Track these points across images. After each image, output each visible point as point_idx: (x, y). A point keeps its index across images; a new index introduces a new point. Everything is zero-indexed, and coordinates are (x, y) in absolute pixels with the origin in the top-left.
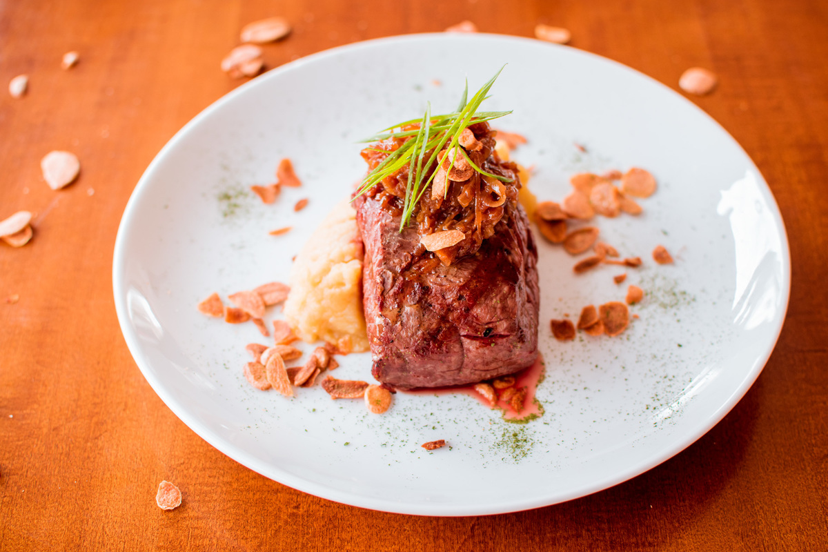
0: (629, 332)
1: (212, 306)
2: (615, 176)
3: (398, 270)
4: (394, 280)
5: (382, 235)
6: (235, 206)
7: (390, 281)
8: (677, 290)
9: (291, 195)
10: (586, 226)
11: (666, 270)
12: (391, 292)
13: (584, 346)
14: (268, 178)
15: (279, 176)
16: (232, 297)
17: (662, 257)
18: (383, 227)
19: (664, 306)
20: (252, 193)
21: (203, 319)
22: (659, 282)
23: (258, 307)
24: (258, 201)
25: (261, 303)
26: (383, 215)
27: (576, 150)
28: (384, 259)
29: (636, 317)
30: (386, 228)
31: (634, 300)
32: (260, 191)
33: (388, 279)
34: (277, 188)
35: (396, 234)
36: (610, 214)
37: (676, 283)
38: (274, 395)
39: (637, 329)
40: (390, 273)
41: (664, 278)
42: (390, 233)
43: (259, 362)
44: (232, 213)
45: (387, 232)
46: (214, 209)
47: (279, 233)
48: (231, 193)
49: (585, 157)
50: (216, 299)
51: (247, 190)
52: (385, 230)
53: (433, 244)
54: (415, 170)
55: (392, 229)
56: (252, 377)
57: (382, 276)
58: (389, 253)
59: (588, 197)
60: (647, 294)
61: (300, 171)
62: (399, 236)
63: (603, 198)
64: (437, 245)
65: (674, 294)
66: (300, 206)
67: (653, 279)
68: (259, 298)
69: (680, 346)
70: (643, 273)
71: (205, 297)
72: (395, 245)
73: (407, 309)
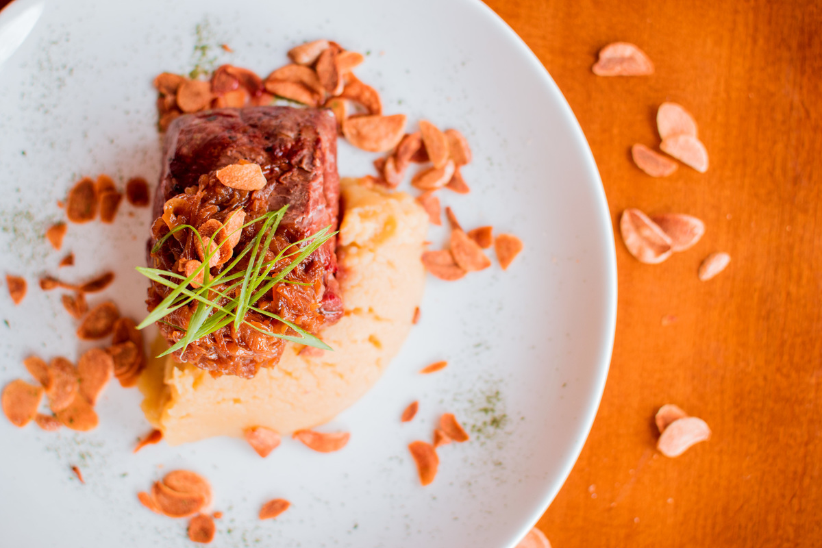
0: (72, 185)
1: (508, 249)
2: (44, 421)
3: (295, 171)
4: (301, 161)
5: (308, 201)
6: (486, 410)
7: (305, 161)
8: (11, 235)
9: (421, 430)
10: (90, 344)
11: (17, 270)
12: (305, 152)
13: (120, 171)
14: (447, 453)
15: (436, 459)
16: (486, 264)
17: (17, 286)
18: (306, 212)
19: (29, 216)
20: (467, 430)
21: (517, 231)
22: (27, 251)
23: (458, 246)
24: (460, 420)
25: (455, 252)
26: (305, 228)
27: (83, 471)
28: (309, 182)
29: (60, 204)
30: (302, 209)
31: (59, 228)
32: (458, 434)
33: (307, 164)
34: (437, 438)
35: (293, 202)
36: (61, 363)
37: (10, 245)
38: (440, 123)
39: (62, 188)
40: (305, 166)
41: (21, 256)
42: (299, 203)
43: (457, 165)
44: (489, 399)
45: (302, 205)
46: (510, 405)
47: (436, 367)
48: (491, 429)
49: (75, 460)
50: (504, 260)
51: (472, 436)
52: (304, 207)
53: (253, 173)
54: (261, 249)
55: (297, 208)
56: (463, 144)
57: (314, 166)
58: (302, 185)
59: (81, 391)
60: (44, 236)
61: (409, 467)
62: (290, 200)
63: (65, 384)
64: (248, 171)
65: (15, 230)
66: (411, 412)
67: (33, 257)
68: (458, 258)
69: (24, 153)
70: (41, 268)
71: (516, 262)
72: (296, 192)
73: (292, 135)
